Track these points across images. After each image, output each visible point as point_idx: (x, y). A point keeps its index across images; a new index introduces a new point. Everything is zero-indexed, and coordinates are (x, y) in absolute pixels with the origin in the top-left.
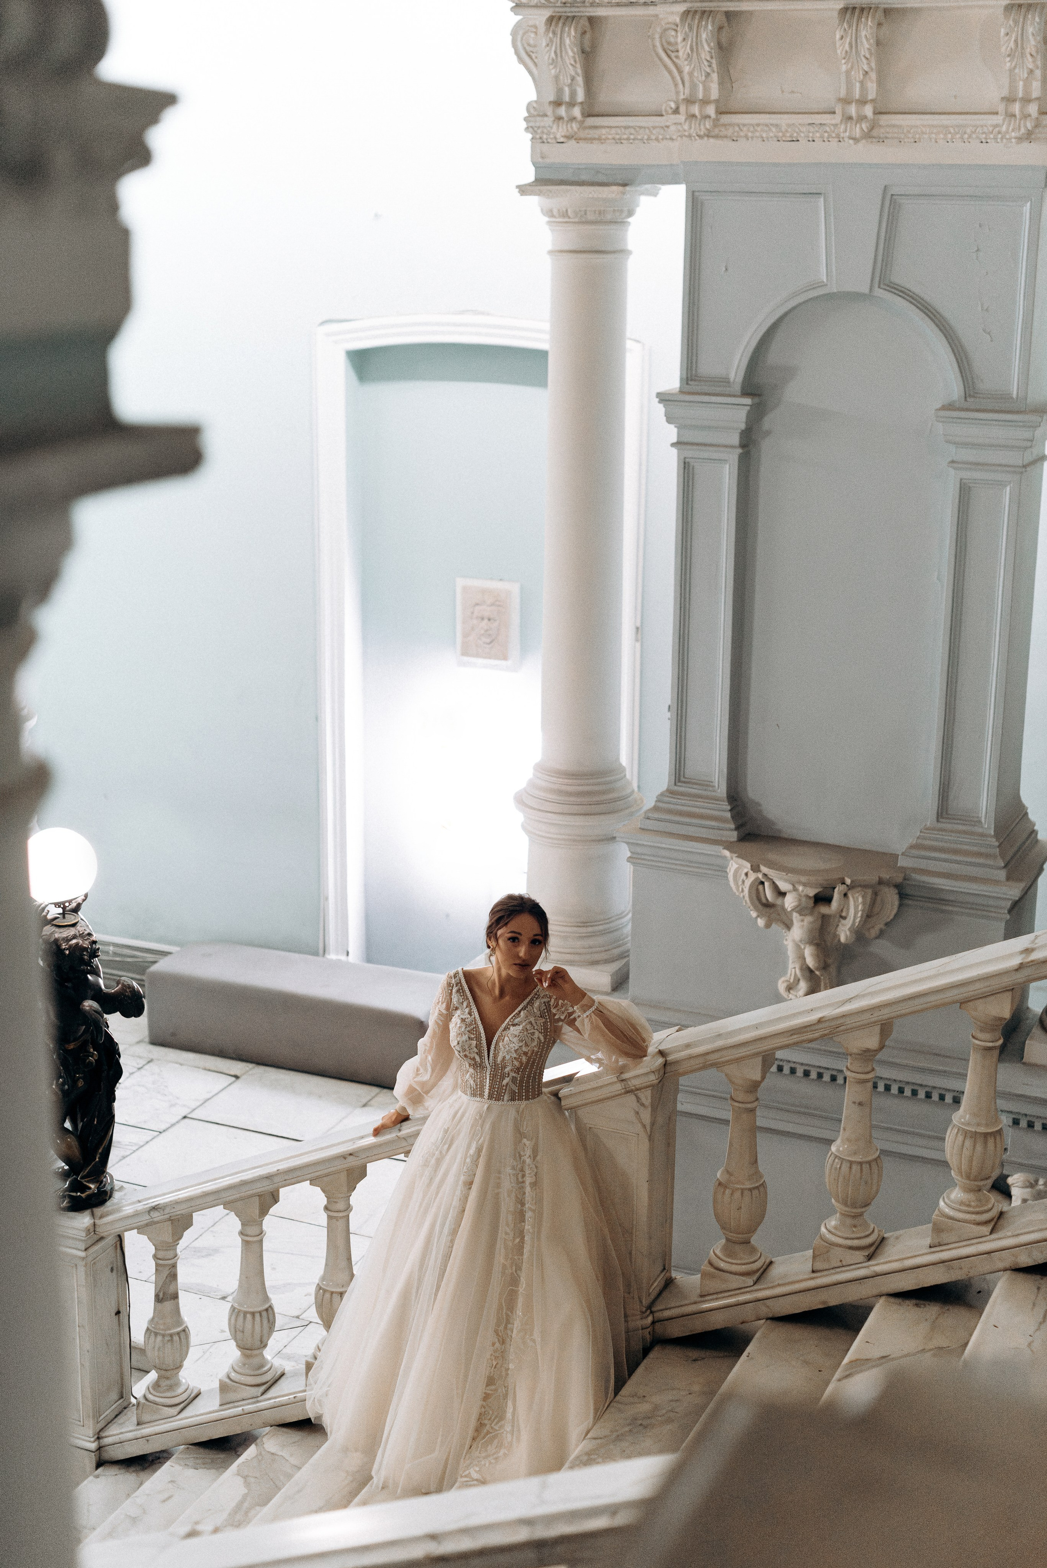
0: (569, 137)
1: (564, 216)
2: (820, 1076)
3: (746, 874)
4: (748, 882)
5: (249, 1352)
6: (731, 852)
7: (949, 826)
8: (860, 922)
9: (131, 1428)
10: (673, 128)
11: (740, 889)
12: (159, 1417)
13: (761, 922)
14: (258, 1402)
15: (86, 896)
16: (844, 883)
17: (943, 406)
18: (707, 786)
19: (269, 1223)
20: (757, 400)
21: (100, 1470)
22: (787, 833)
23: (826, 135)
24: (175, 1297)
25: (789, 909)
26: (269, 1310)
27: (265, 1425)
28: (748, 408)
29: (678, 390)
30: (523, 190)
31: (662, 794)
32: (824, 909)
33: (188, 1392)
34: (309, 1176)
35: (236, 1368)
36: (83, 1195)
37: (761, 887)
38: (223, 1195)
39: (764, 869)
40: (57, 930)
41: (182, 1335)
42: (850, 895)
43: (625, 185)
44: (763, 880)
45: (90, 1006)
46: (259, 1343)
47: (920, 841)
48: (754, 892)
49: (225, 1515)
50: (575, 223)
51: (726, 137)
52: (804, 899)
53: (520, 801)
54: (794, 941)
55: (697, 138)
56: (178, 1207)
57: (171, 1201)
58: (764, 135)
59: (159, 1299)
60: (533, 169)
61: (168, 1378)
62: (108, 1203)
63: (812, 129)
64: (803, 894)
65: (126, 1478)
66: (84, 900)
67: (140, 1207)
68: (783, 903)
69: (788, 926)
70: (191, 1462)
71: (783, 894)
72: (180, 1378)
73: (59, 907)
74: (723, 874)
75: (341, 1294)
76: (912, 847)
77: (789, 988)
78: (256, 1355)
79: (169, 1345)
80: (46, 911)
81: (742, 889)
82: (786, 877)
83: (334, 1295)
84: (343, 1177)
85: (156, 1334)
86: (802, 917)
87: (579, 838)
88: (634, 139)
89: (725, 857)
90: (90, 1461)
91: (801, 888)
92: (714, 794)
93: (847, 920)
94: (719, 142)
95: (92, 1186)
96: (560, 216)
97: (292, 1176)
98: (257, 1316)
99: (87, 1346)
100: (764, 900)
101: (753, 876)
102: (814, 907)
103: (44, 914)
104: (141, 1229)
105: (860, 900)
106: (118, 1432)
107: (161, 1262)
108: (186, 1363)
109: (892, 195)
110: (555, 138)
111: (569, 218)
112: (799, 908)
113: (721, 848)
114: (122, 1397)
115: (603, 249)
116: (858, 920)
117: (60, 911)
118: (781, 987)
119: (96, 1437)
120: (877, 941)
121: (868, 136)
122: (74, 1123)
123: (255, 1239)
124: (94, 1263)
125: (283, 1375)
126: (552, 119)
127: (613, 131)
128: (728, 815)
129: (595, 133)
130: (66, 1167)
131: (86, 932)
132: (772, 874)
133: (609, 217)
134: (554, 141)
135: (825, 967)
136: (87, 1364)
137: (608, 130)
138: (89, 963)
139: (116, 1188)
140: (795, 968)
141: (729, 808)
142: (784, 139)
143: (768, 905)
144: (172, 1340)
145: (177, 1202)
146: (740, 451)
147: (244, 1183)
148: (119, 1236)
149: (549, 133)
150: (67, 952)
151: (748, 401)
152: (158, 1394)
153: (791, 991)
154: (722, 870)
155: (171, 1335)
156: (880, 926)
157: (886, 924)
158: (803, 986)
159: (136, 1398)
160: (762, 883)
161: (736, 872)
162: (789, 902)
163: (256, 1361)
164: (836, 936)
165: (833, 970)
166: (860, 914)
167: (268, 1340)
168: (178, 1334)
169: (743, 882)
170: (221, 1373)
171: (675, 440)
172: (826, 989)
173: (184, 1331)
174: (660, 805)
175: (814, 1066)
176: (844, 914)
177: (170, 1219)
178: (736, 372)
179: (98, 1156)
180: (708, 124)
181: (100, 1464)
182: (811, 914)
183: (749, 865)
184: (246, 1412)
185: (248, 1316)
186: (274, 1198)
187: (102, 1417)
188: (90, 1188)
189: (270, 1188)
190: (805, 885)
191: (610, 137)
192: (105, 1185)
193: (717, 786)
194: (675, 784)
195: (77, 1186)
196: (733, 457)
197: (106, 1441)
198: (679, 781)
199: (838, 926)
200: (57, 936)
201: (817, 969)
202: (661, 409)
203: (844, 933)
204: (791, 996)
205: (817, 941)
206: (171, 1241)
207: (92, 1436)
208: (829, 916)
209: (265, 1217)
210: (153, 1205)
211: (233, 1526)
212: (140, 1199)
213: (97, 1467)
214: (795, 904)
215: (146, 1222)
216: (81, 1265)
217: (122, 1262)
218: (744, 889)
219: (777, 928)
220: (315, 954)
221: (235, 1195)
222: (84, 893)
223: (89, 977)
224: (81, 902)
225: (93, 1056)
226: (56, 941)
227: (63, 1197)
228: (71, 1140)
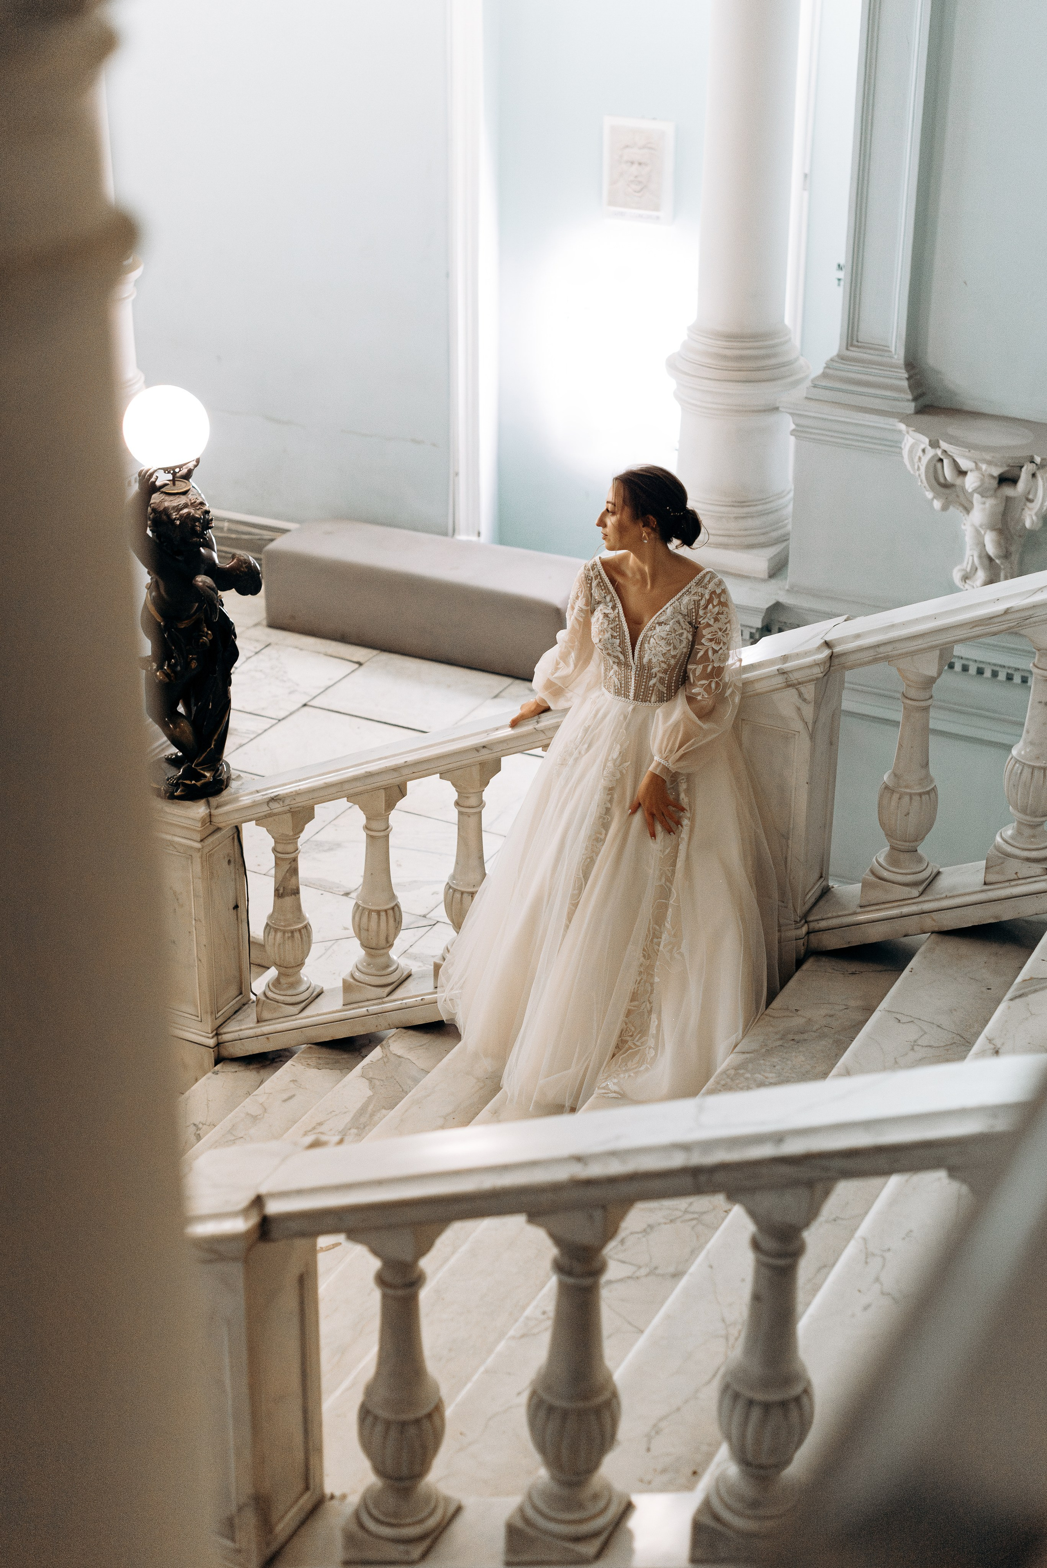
2: (995, 674)
4: (925, 460)
5: (374, 951)
6: (907, 425)
9: (252, 1025)
11: (916, 467)
12: (279, 1015)
13: (937, 504)
14: (384, 1003)
15: (198, 461)
16: (1034, 462)
18: (883, 350)
19: (395, 817)
21: (218, 1067)
22: (971, 404)
24: (296, 892)
25: (970, 490)
26: (396, 909)
27: (391, 1027)
31: (832, 360)
32: (1008, 491)
33: (310, 990)
34: (441, 769)
35: (360, 967)
36: (198, 784)
37: (939, 465)
38: (346, 786)
39: (944, 445)
40: (167, 498)
41: (304, 931)
42: (1039, 475)
44: (942, 457)
45: (204, 582)
46: (385, 942)
48: (932, 470)
49: (347, 1118)
52: (987, 480)
53: (672, 365)
54: (973, 525)
56: (298, 799)
57: (291, 792)
59: (279, 894)
61: (288, 976)
62: (225, 793)
64: (986, 473)
65: (247, 1076)
66: (196, 466)
67: (258, 797)
68: (964, 483)
69: (967, 510)
70: (313, 1062)
71: (963, 473)
72: (302, 976)
73: (169, 472)
74: (898, 450)
75: (472, 894)
77: (965, 578)
78: (382, 955)
79: (289, 944)
80: (154, 477)
81: (918, 467)
82: (967, 454)
83: (465, 895)
84: (475, 771)
85: (276, 930)
86: (984, 499)
89: (900, 431)
90: (208, 1057)
91: (984, 467)
92: (888, 360)
93: (1035, 503)
95: (208, 774)
97: (421, 768)
98: (383, 914)
99: (204, 940)
100: (942, 480)
101: (931, 452)
102: (998, 488)
103: (153, 479)
104: (259, 821)
106: (238, 1028)
107: (281, 855)
108: (307, 961)
112: (980, 490)
113: (896, 420)
114: (241, 993)
116: (1046, 503)
117: (170, 477)
118: (957, 576)
119: (215, 1032)
122: (187, 707)
123: (382, 834)
124: (211, 855)
125: (409, 976)
128: (905, 384)
130: (180, 754)
131: (198, 501)
132: (953, 450)
135: (1006, 555)
136: (204, 960)
138: (202, 535)
139: (233, 777)
140: (972, 556)
141: (906, 376)
143: (946, 486)
144: (293, 936)
145: (298, 794)
147: (370, 775)
148: (237, 827)
150: (178, 522)
152: (278, 992)
153: (967, 581)
154: (895, 446)
155: (292, 932)
158: (981, 575)
159: (256, 995)
160: (941, 460)
161: (912, 447)
162: (971, 482)
163: (381, 961)
164: (1020, 521)
165: (1015, 558)
167: (395, 938)
168: (300, 930)
169: (920, 458)
170: (345, 972)
172: (1006, 578)
173: (305, 927)
174: (831, 372)
175: (989, 664)
176: (1031, 497)
177: (289, 811)
179: (213, 743)
181: (219, 1060)
182: (994, 495)
183: (927, 440)
184: (370, 1013)
185: (374, 914)
186: (402, 792)
187: (220, 1013)
188: (205, 776)
189: (397, 781)
190: (989, 463)
192: (221, 774)
193: (894, 351)
194: (847, 349)
195: (192, 774)
197: (226, 1037)
198: (852, 345)
199: (1023, 509)
200: (166, 504)
201: (999, 557)
203: (1030, 518)
204: (967, 586)
205: (999, 526)
206: (291, 834)
207: (210, 1032)
208: (1014, 498)
209: (392, 812)
210: (272, 795)
211: (357, 1128)
212: (258, 789)
213: (216, 1064)
214: (977, 484)
215: (265, 813)
216: (197, 856)
217: (240, 855)
218: (921, 466)
219: (955, 511)
220: (445, 534)
221: (359, 787)
222: (195, 458)
223: (202, 550)
224: (192, 468)
225: (208, 636)
226: (166, 510)
227: (177, 785)
228: (185, 725)
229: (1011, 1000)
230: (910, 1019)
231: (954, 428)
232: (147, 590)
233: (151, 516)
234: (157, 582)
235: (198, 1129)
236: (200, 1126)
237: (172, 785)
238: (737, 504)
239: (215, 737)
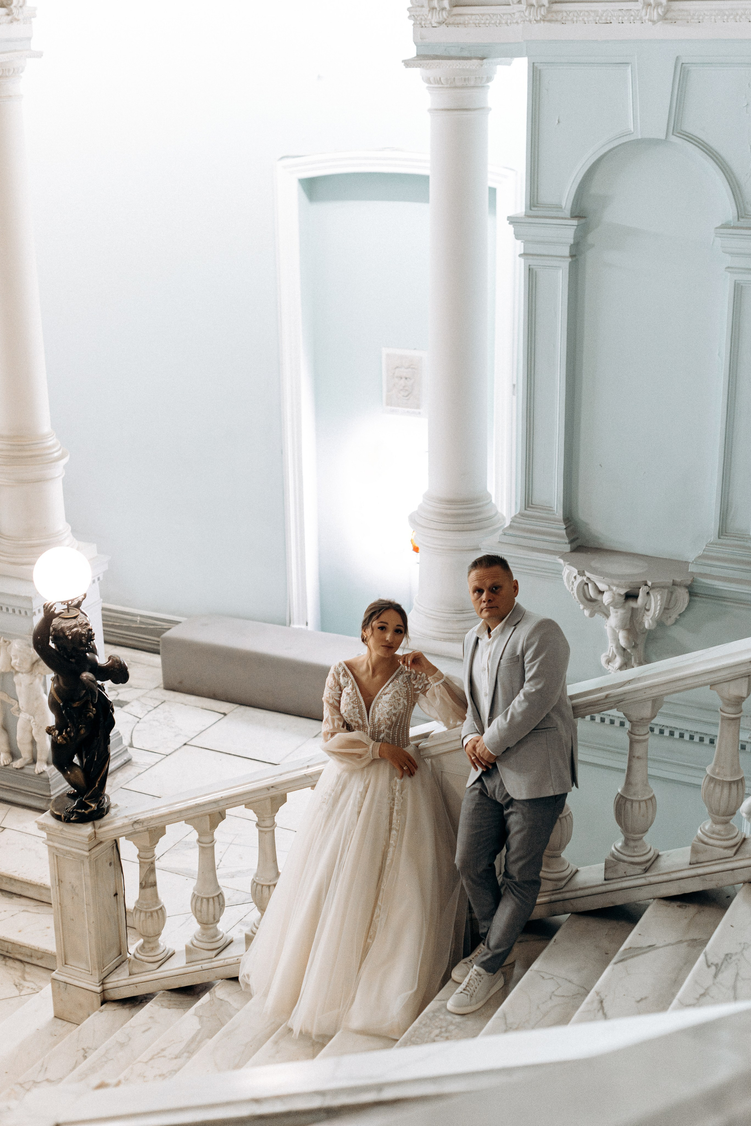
0: (440, 23)
1: (438, 83)
3: (575, 577)
4: (576, 584)
5: (206, 926)
6: (564, 561)
7: (728, 542)
8: (659, 613)
9: (126, 977)
10: (517, 15)
12: (144, 970)
13: (587, 613)
14: (213, 962)
15: (85, 595)
16: (647, 585)
17: (722, 225)
18: (549, 510)
19: (218, 833)
20: (583, 221)
21: (104, 1006)
22: (607, 545)
23: (632, 18)
24: (154, 885)
25: (607, 604)
26: (220, 896)
27: (217, 978)
28: (575, 227)
29: (523, 214)
30: (407, 63)
31: (515, 516)
32: (632, 604)
33: (166, 952)
34: (244, 802)
35: (197, 937)
36: (86, 812)
37: (586, 587)
38: (184, 814)
39: (588, 574)
40: (63, 621)
41: (160, 912)
42: (651, 593)
43: (482, 58)
44: (587, 582)
45: (87, 677)
46: (212, 920)
47: (705, 553)
48: (581, 589)
49: (182, 1046)
50: (447, 88)
51: (557, 21)
52: (616, 597)
53: (413, 520)
54: (611, 627)
55: (535, 22)
56: (153, 822)
57: (148, 818)
58: (586, 19)
59: (143, 886)
60: (415, 47)
61: (150, 943)
62: (106, 817)
63: (620, 13)
64: (616, 593)
65: (122, 1012)
66: (84, 599)
67: (126, 821)
68: (602, 599)
69: (607, 616)
70: (166, 1003)
71: (601, 592)
72: (160, 942)
73: (64, 604)
74: (560, 576)
76: (699, 557)
77: (609, 661)
78: (211, 928)
79: (149, 921)
80: (54, 608)
81: (572, 588)
82: (603, 580)
83: (264, 887)
84: (268, 803)
85: (141, 911)
86: (617, 610)
87: (454, 548)
88: (489, 24)
89: (560, 564)
90: (98, 1000)
91: (614, 588)
92: (554, 516)
93: (650, 611)
94: (552, 25)
95: (93, 805)
96: (435, 83)
97: (233, 801)
98: (211, 900)
99: (92, 919)
100: (589, 597)
101: (580, 579)
102: (625, 602)
103: (52, 610)
104: (128, 837)
105: (659, 597)
106: (116, 979)
107: (142, 860)
108: (163, 932)
109: (683, 63)
110: (431, 23)
111: (442, 84)
112: (613, 603)
113: (557, 557)
114: (120, 954)
115: (467, 107)
116: (658, 612)
117: (66, 607)
118: (603, 660)
119: (101, 983)
120: (673, 627)
121: (664, 18)
122: (80, 758)
123: (209, 845)
124: (96, 860)
125: (231, 942)
126: (428, 9)
127: (473, 17)
128: (564, 532)
129: (459, 19)
130: (76, 791)
131: (84, 623)
132: (593, 578)
133: (472, 83)
134: (430, 25)
135: (634, 647)
136: (93, 933)
137: (470, 17)
138: (87, 645)
139: (112, 806)
140: (612, 647)
141: (564, 527)
142: (600, 21)
143: (591, 600)
144: (152, 915)
145: (152, 819)
146: (570, 260)
147: (198, 806)
148: (115, 841)
149: (426, 19)
150: (70, 637)
151: (575, 222)
152: (143, 954)
153: (610, 664)
154: (559, 573)
155: (151, 913)
156: (675, 616)
157: (680, 615)
158: (619, 661)
159: (130, 955)
160: (587, 584)
161: (569, 575)
162: (606, 598)
163: (211, 932)
164: (642, 623)
165: (641, 647)
166: (658, 608)
167: (220, 916)
168: (157, 911)
169: (573, 583)
170: (187, 941)
171: (522, 252)
172: (636, 665)
173: (161, 909)
174: (514, 524)
176: (647, 608)
177: (148, 830)
178: (566, 201)
179: (97, 783)
180: (543, 11)
181: (104, 1002)
182: (623, 607)
183: (576, 571)
184: (204, 969)
185: (205, 900)
186: (222, 816)
187: (105, 969)
188: (91, 807)
189: (218, 809)
190: (618, 586)
191: (471, 22)
192: (103, 804)
193: (556, 510)
194: (525, 509)
195: (82, 805)
196: (565, 264)
197: (108, 986)
198: (528, 507)
199: (643, 616)
200: (63, 625)
201: (628, 648)
202: (511, 228)
203: (648, 622)
204: (610, 667)
205: (628, 627)
206: (148, 845)
207: (98, 982)
208: (637, 609)
209: (216, 830)
210: (135, 820)
211: (188, 1052)
212: (127, 815)
213: (102, 1004)
214: (610, 600)
215: (131, 832)
216: (86, 861)
217: (118, 859)
218: (574, 589)
219: (598, 617)
220: (284, 624)
221: (191, 814)
222: (83, 593)
223: (88, 654)
224: (81, 600)
225: (93, 712)
226: (62, 629)
227: (72, 813)
228: (78, 772)
229: (616, 963)
230: (552, 977)
231: (596, 562)
232: (51, 682)
233: (53, 633)
234: (57, 677)
235: (86, 1052)
236: (87, 1050)
237: (69, 812)
238: (459, 612)
239: (99, 780)
